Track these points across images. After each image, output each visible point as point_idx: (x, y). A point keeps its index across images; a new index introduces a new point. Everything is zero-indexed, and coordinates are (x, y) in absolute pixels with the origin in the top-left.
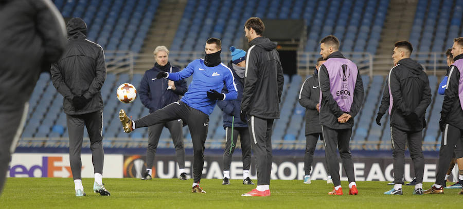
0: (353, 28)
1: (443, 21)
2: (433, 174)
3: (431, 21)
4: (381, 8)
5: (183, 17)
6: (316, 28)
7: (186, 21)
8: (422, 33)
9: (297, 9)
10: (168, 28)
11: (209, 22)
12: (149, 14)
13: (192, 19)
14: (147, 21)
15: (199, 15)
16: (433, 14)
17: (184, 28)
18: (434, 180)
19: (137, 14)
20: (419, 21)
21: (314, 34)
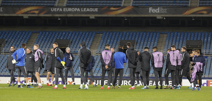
0: (149, 43)
1: (174, 41)
2: (171, 84)
3: (171, 41)
4: (157, 37)
5: (101, 39)
6: (139, 42)
7: (102, 40)
8: (168, 44)
9: (133, 37)
10: (97, 42)
11: (109, 41)
12: (92, 39)
13: (104, 40)
14: (91, 41)
15: (106, 39)
16: (171, 39)
17: (101, 42)
18: (172, 85)
19: (88, 39)
20: (167, 41)
21: (138, 44)
